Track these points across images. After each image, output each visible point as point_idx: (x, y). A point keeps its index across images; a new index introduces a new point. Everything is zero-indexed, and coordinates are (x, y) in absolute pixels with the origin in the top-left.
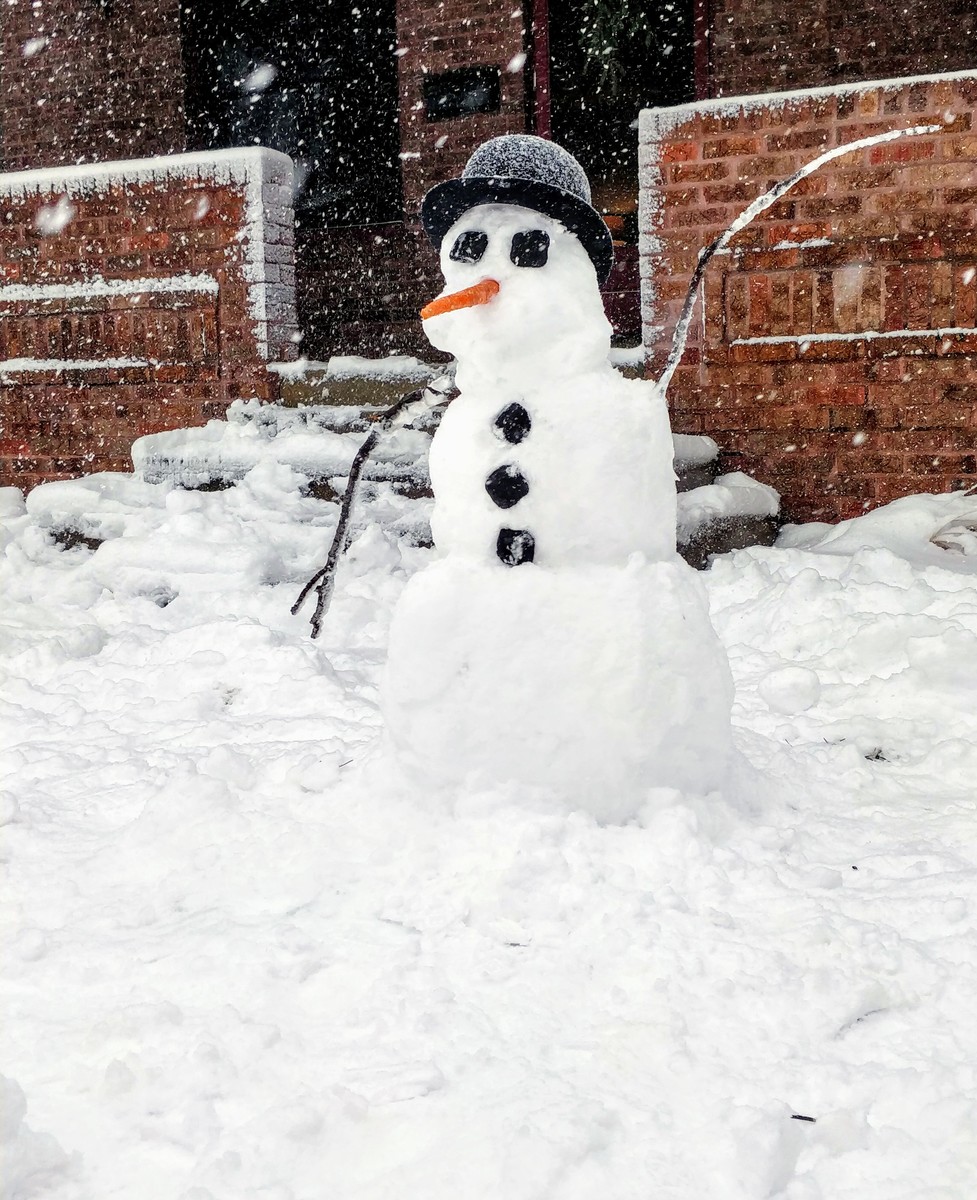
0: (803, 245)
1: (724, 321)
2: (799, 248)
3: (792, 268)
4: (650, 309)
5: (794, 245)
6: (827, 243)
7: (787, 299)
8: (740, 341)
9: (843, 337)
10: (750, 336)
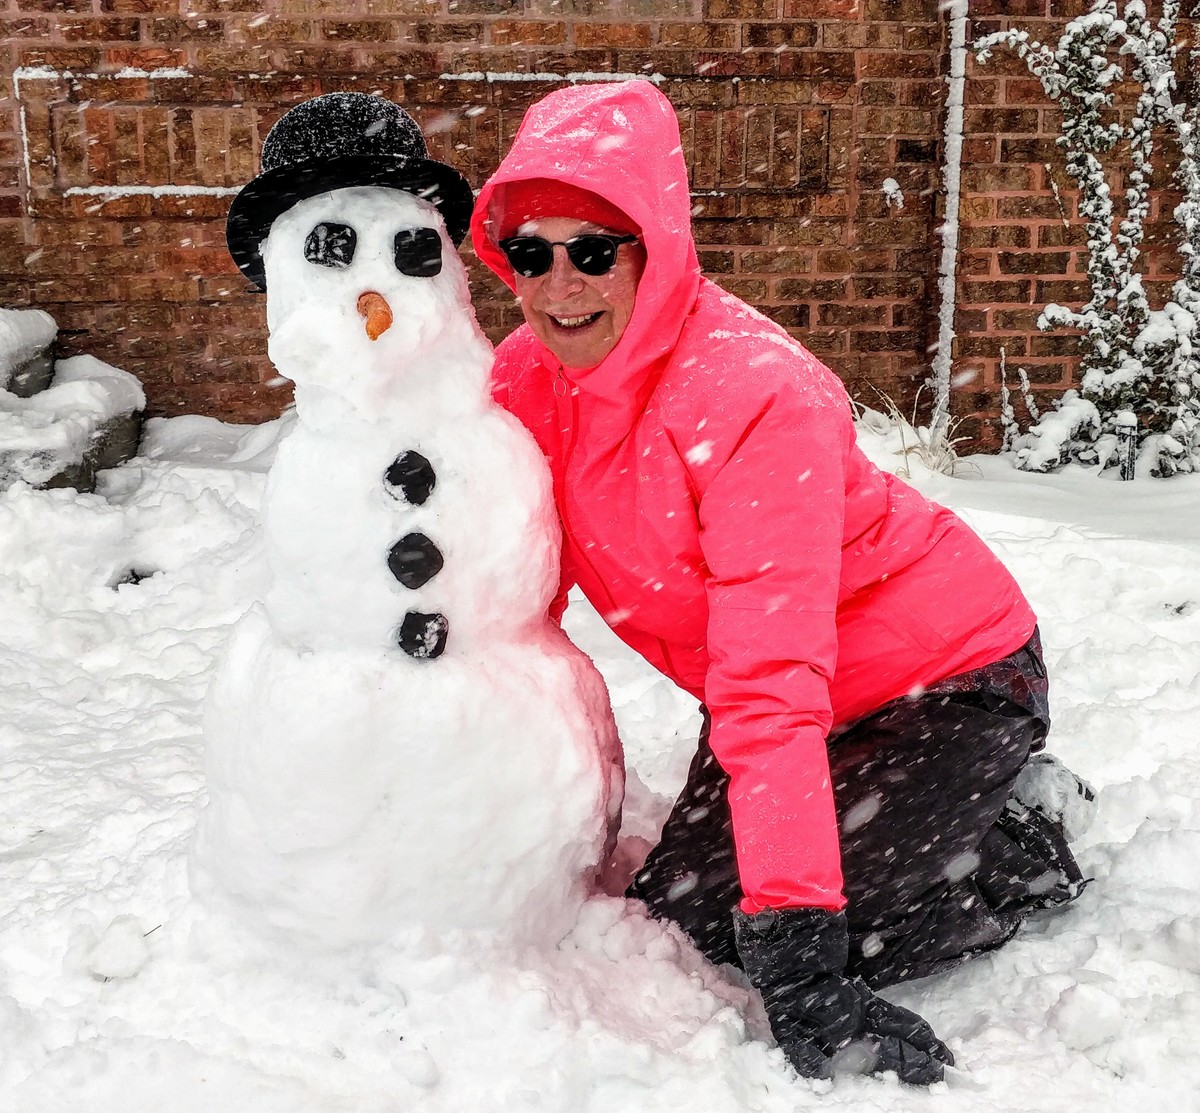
0: (154, 75)
1: (55, 164)
2: (148, 79)
3: (140, 103)
5: (142, 74)
6: (184, 74)
7: (136, 141)
8: (77, 191)
9: (210, 191)
10: (90, 185)
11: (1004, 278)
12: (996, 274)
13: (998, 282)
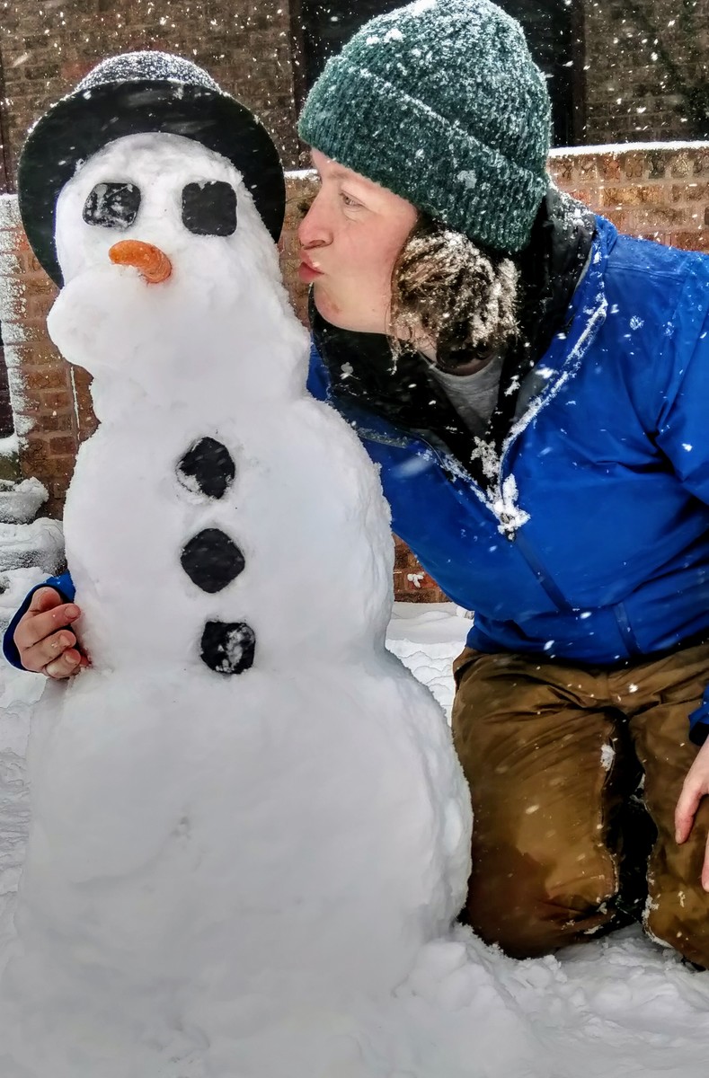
4: (20, 399)
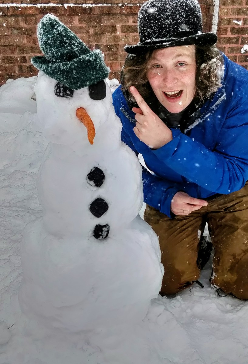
11: (231, 36)
12: (229, 35)
13: (229, 37)
